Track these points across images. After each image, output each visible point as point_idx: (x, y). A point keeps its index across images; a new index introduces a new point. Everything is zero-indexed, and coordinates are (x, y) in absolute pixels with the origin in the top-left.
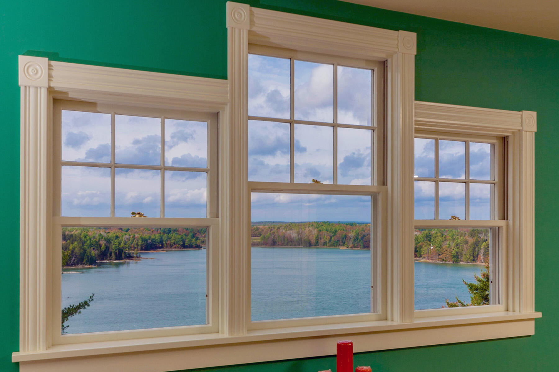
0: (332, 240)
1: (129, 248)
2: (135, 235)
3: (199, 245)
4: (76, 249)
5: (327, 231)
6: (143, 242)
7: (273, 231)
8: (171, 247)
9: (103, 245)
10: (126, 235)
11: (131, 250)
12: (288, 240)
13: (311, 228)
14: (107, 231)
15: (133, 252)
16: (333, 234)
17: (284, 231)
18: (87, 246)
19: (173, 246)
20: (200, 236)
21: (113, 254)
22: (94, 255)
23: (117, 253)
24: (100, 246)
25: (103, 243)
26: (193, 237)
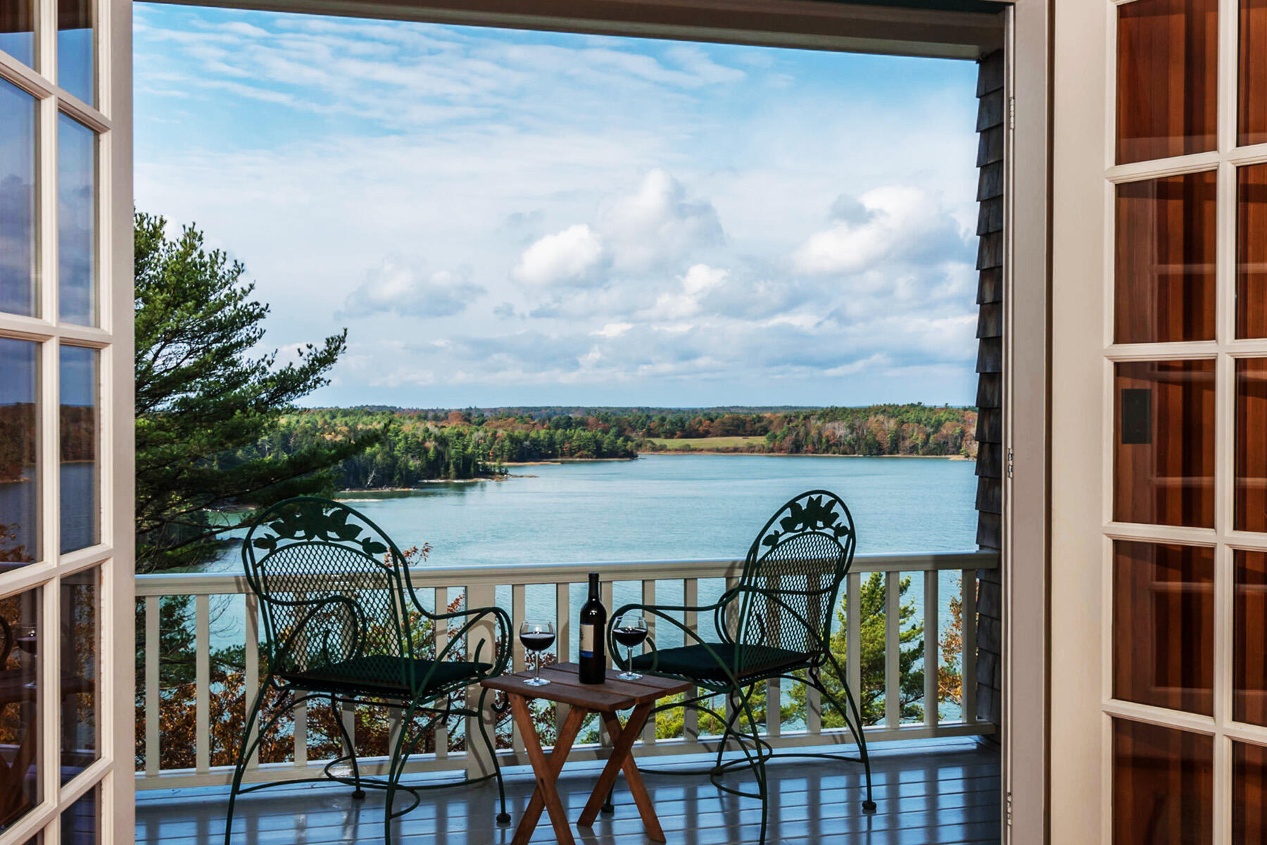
0: (930, 441)
1: (486, 457)
2: (496, 432)
3: (632, 452)
4: (379, 457)
5: (919, 422)
6: (514, 446)
7: (794, 424)
8: (572, 455)
9: (432, 449)
10: (478, 430)
11: (489, 461)
12: (828, 441)
13: (881, 417)
14: (440, 424)
15: (493, 464)
16: (932, 430)
17: (819, 423)
18: (398, 451)
19: (575, 453)
20: (633, 435)
21: (452, 466)
22: (413, 469)
23: (461, 466)
24: (427, 451)
25: (430, 445)
26: (618, 435)
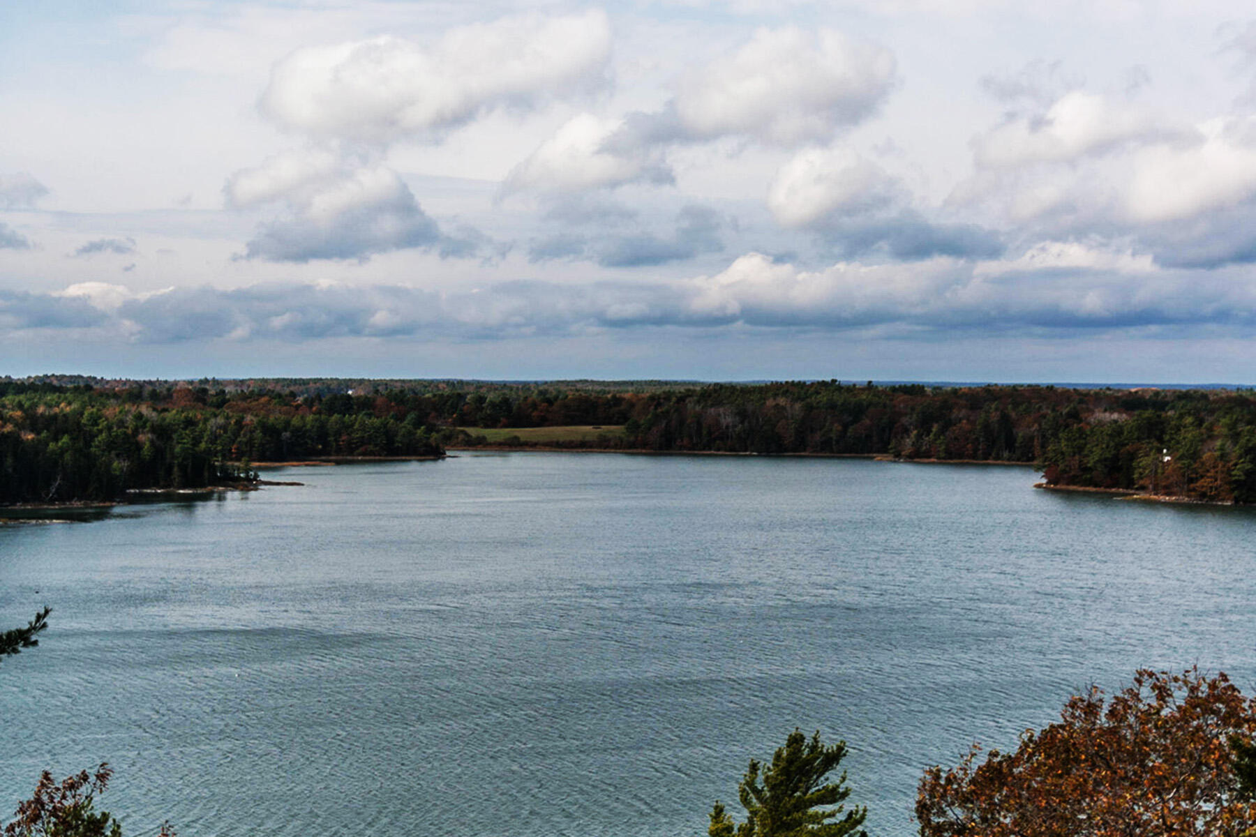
0: (849, 434)
1: (227, 455)
2: (243, 418)
3: (437, 447)
4: (67, 457)
6: (268, 438)
7: (664, 408)
8: (351, 452)
9: (148, 444)
10: (216, 416)
11: (231, 460)
12: (710, 433)
13: (782, 400)
14: (160, 407)
15: (237, 464)
16: (851, 418)
17: (698, 408)
18: (97, 447)
19: (357, 448)
20: (439, 422)
21: (176, 469)
22: (118, 473)
23: (189, 470)
24: (139, 447)
25: (144, 438)
26: (417, 424)
